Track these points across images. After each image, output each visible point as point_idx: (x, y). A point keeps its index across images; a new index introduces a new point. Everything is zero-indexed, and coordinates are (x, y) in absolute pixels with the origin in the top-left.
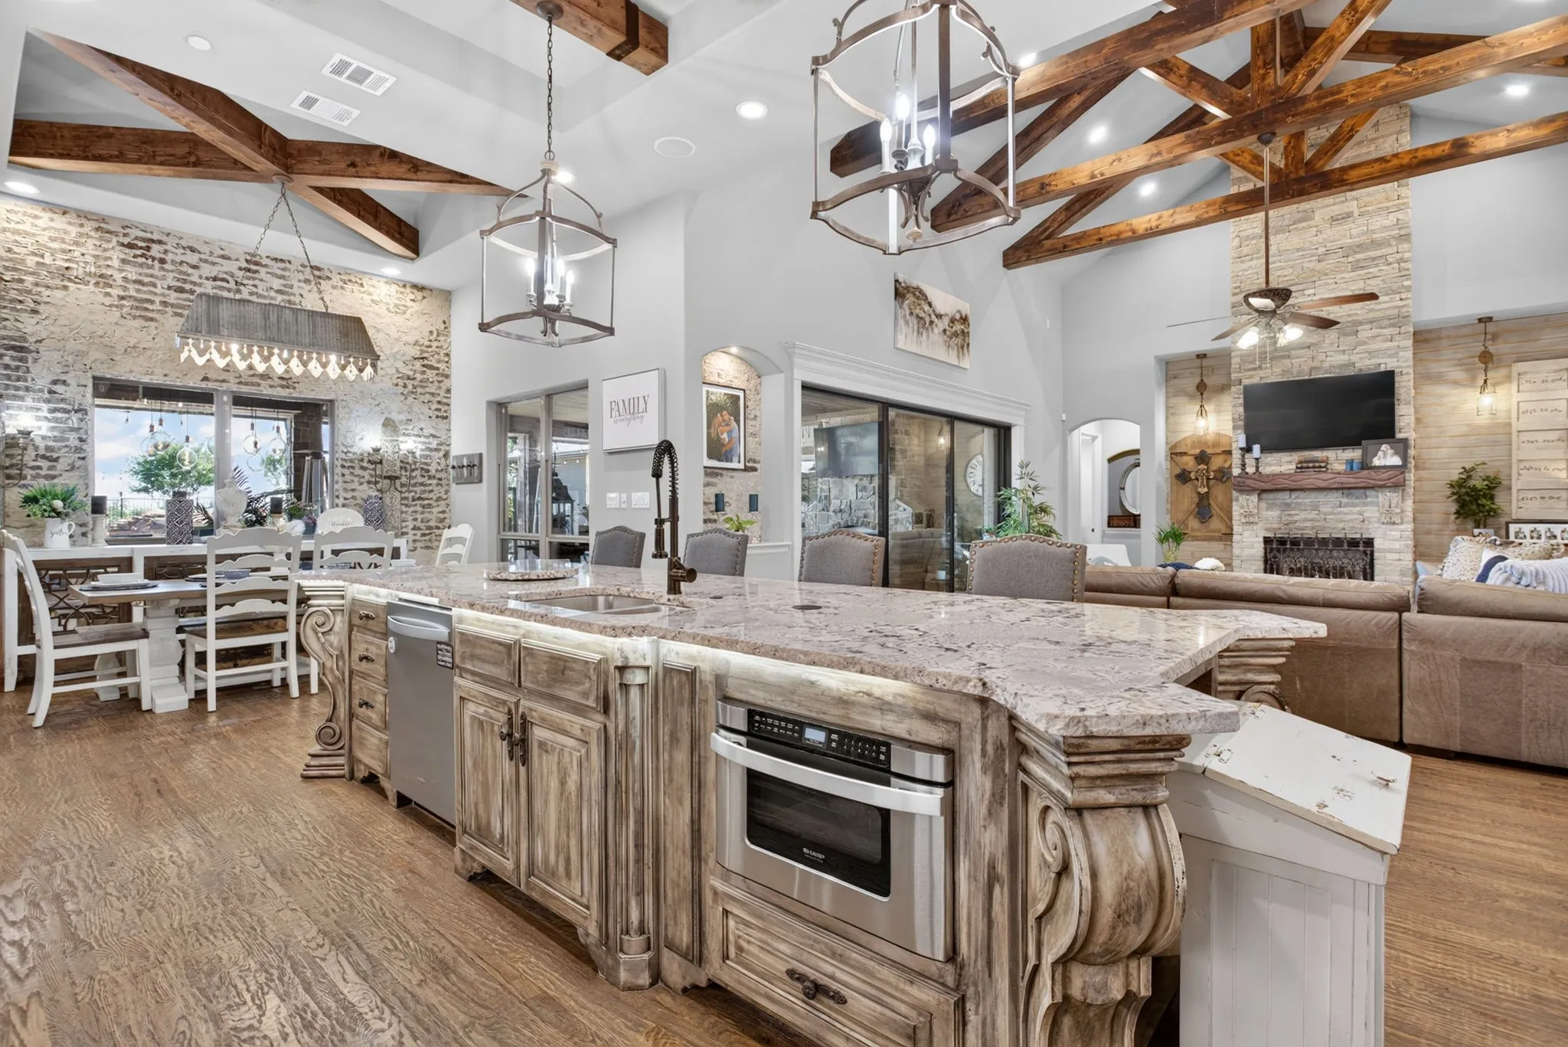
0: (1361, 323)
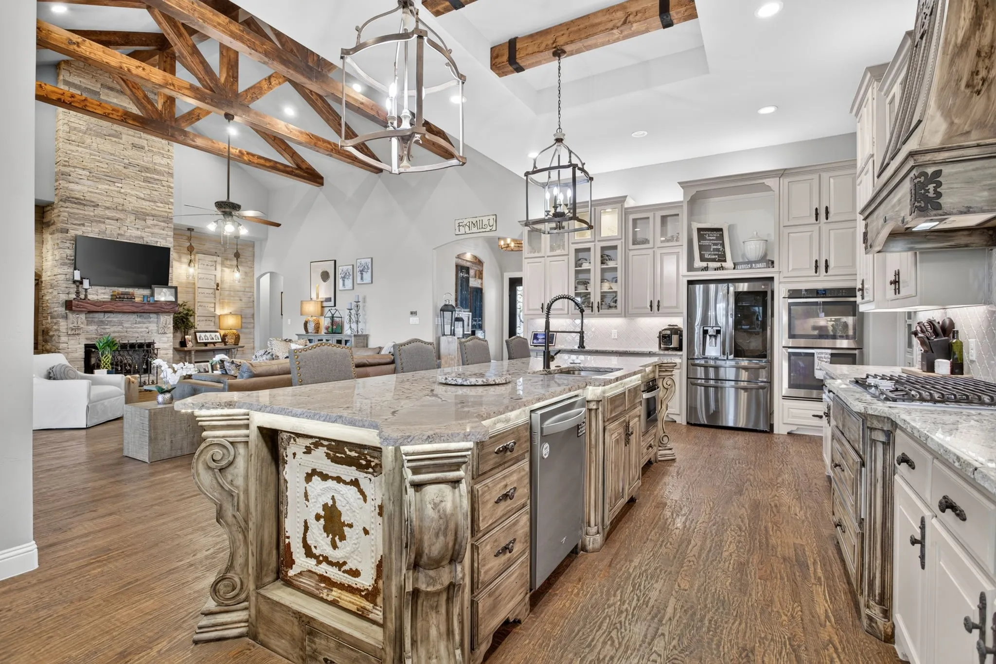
0: (148, 215)
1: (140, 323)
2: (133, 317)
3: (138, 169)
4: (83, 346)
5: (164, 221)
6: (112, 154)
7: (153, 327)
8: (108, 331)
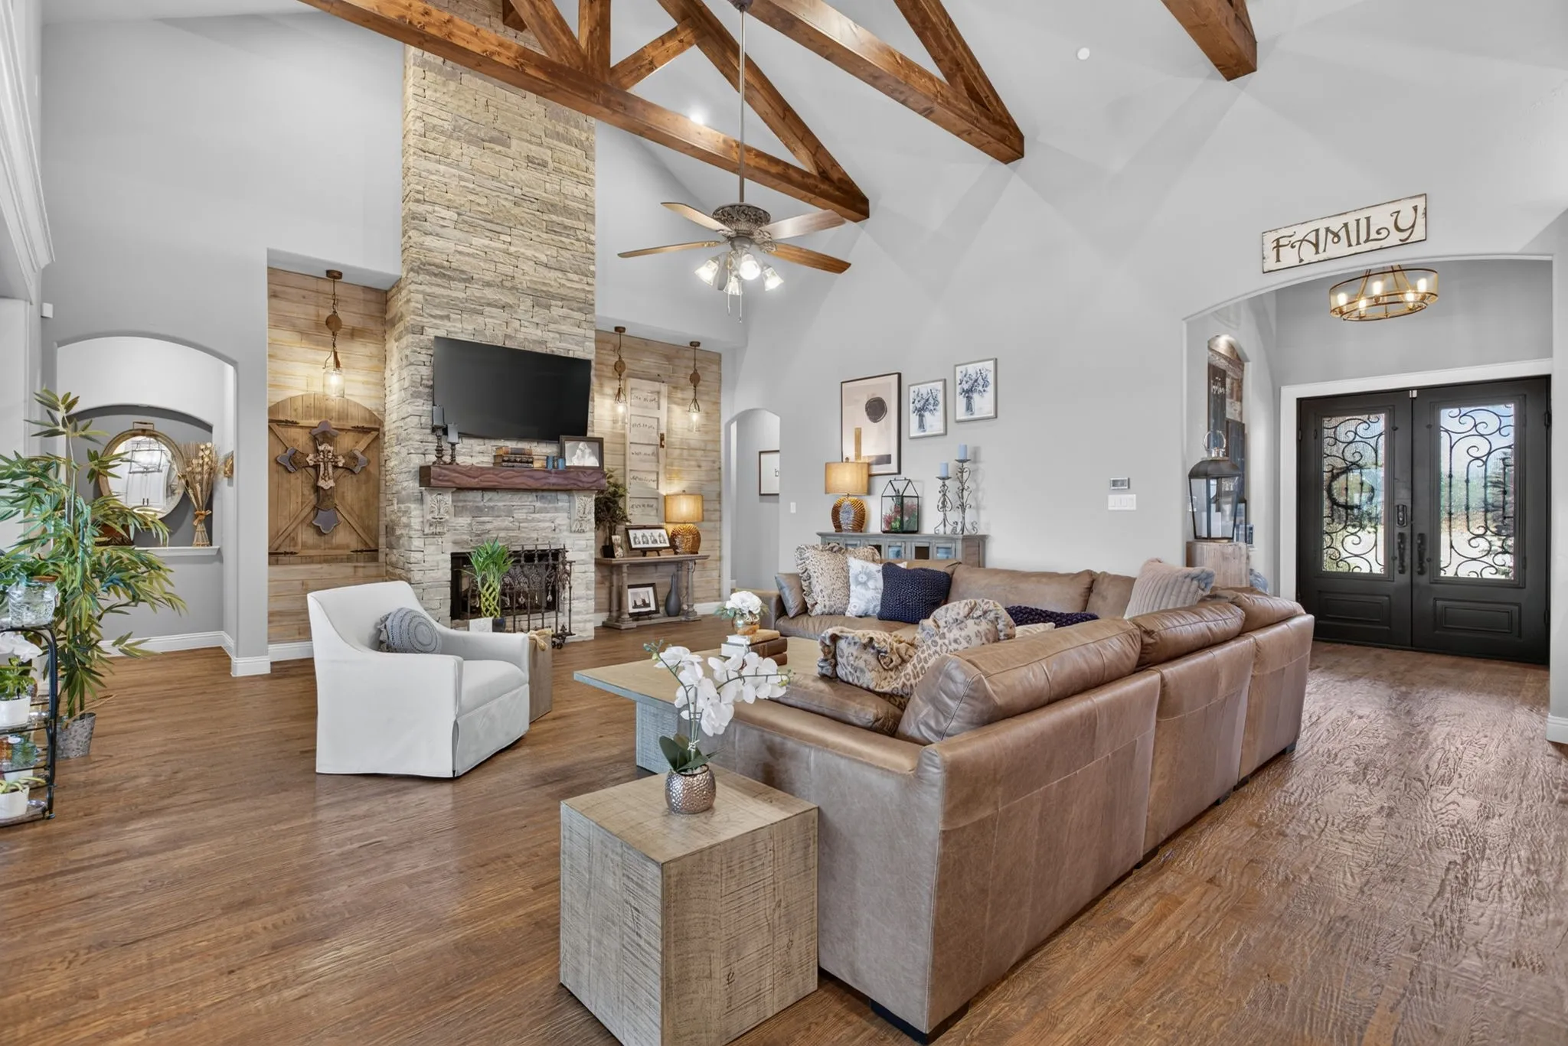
0: (553, 297)
1: (540, 511)
2: (529, 501)
3: (535, 206)
4: (449, 557)
5: (580, 310)
6: (493, 177)
7: (562, 519)
8: (488, 526)
